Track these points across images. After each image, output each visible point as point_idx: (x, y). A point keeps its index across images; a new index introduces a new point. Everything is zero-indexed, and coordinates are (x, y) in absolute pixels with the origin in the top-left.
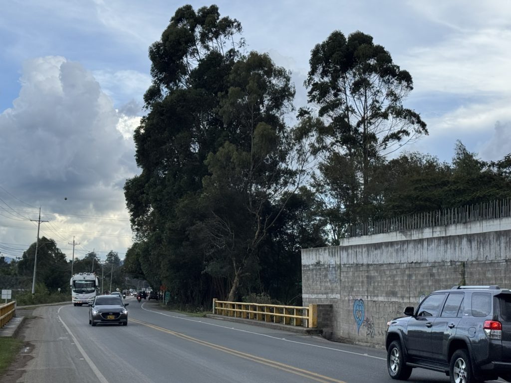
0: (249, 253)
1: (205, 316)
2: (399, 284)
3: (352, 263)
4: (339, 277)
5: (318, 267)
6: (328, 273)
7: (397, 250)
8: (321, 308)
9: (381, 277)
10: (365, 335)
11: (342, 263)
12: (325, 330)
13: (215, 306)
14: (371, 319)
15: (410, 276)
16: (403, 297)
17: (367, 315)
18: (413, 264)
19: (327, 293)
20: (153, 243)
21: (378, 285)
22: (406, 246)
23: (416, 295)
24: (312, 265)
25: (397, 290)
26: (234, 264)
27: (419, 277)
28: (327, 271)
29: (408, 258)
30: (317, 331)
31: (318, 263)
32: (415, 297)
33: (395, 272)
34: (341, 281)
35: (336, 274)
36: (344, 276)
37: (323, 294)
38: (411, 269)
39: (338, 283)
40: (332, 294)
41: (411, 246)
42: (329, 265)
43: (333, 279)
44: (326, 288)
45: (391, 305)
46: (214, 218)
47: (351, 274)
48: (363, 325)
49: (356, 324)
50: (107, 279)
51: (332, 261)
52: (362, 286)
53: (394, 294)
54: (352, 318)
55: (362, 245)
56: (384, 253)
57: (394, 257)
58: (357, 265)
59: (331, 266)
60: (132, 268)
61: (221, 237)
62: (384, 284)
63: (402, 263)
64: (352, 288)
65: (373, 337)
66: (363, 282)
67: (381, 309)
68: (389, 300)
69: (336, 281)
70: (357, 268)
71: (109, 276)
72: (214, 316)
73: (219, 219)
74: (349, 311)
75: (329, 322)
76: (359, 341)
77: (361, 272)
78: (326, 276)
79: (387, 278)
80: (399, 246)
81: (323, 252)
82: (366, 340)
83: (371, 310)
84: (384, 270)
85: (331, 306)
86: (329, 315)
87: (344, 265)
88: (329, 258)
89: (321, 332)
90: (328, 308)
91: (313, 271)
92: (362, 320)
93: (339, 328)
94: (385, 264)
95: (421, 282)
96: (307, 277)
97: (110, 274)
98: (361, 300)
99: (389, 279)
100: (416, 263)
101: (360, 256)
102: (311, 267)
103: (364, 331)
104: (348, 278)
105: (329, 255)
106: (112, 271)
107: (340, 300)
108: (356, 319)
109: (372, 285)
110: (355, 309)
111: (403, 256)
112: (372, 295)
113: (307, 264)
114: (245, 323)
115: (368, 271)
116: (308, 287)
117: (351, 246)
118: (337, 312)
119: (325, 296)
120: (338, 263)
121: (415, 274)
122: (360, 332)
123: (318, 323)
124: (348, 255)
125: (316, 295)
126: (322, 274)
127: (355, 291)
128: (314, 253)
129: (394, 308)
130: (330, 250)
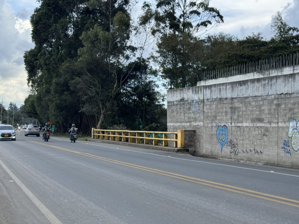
0: (110, 99)
1: (86, 140)
2: (266, 112)
3: (216, 98)
4: (202, 109)
5: (182, 103)
6: (191, 106)
7: (265, 84)
8: (187, 133)
9: (246, 107)
10: (229, 153)
11: (205, 98)
12: (190, 149)
13: (94, 133)
14: (235, 141)
15: (278, 105)
16: (270, 123)
17: (231, 137)
18: (283, 95)
19: (190, 122)
20: (44, 93)
21: (243, 114)
22: (274, 81)
23: (286, 120)
24: (176, 101)
25: (263, 116)
26: (101, 106)
27: (290, 106)
28: (191, 105)
29: (276, 90)
30: (185, 149)
31: (182, 100)
32: (285, 122)
33: (261, 103)
34: (204, 112)
35: (199, 107)
36: (207, 109)
37: (186, 122)
38: (280, 99)
39: (201, 113)
40: (196, 122)
41: (280, 81)
42: (193, 101)
43: (197, 111)
44: (189, 118)
45: (257, 129)
46: (87, 75)
47: (214, 106)
48: (226, 145)
49: (219, 144)
50: (11, 118)
51: (196, 97)
52: (226, 115)
53: (260, 120)
54: (215, 140)
55: (226, 83)
56: (250, 88)
57: (261, 91)
58: (221, 99)
59: (194, 101)
60: (28, 110)
61: (92, 88)
62: (249, 113)
63: (269, 95)
64: (215, 117)
65: (237, 154)
66: (226, 112)
67: (246, 133)
68: (255, 125)
69: (199, 112)
70: (221, 101)
71: (12, 116)
72: (94, 140)
73: (90, 75)
74: (212, 135)
75: (193, 143)
76: (222, 157)
77: (224, 105)
78: (189, 109)
79: (253, 107)
80: (267, 81)
81: (187, 91)
82: (229, 157)
83: (235, 133)
84: (249, 101)
85: (194, 131)
86: (193, 138)
87: (208, 99)
88: (193, 96)
89: (188, 151)
90: (192, 133)
91: (177, 106)
92: (226, 141)
93: (201, 148)
94: (251, 97)
95: (291, 109)
96: (172, 110)
97: (13, 115)
98: (224, 126)
99: (255, 108)
100: (285, 94)
101: (224, 92)
102: (175, 103)
103: (227, 150)
104: (211, 109)
105: (193, 93)
106: (14, 113)
107: (203, 126)
108: (220, 141)
109: (236, 113)
110: (218, 133)
111: (271, 89)
112: (236, 122)
113: (172, 100)
114: (120, 145)
115: (232, 103)
116: (172, 118)
117: (215, 85)
118: (199, 135)
119: (188, 124)
120: (202, 99)
121: (285, 103)
122: (223, 151)
123: (185, 144)
124: (211, 92)
125: (180, 124)
126: (185, 107)
127: (218, 119)
128: (178, 92)
129: (260, 131)
130: (194, 89)
